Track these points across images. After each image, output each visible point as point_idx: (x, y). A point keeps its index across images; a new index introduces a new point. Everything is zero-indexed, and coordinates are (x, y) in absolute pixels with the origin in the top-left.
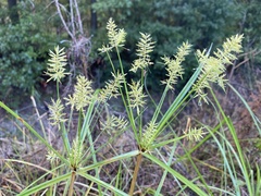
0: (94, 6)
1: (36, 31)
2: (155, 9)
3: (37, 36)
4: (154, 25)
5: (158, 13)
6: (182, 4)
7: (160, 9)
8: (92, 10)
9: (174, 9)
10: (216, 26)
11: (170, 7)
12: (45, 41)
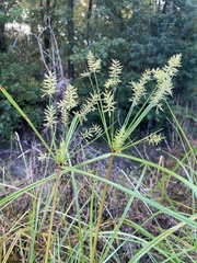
0: (71, 57)
1: (16, 81)
2: (130, 60)
3: (17, 85)
4: (129, 74)
5: (132, 63)
6: (157, 55)
7: (135, 59)
8: (69, 61)
9: (148, 59)
10: (190, 75)
11: (144, 57)
12: (24, 89)
